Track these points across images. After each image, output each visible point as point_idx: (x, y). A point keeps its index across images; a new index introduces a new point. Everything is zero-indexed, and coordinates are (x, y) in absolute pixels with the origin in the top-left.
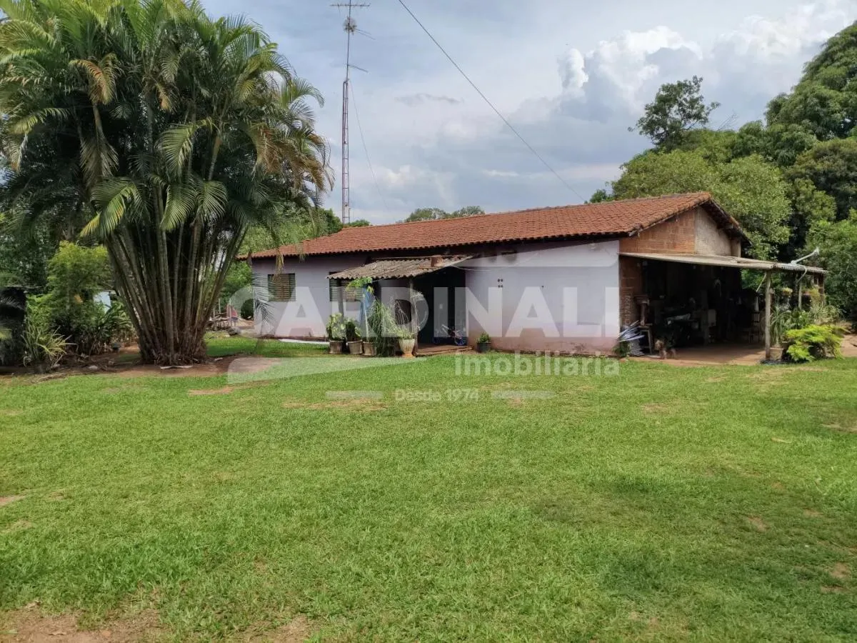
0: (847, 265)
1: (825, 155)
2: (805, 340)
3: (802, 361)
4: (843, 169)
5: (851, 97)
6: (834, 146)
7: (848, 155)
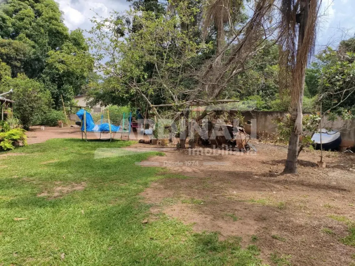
0: (20, 99)
1: (6, 46)
2: (10, 138)
3: (8, 150)
4: (14, 54)
5: (16, 22)
6: (10, 43)
7: (16, 48)
